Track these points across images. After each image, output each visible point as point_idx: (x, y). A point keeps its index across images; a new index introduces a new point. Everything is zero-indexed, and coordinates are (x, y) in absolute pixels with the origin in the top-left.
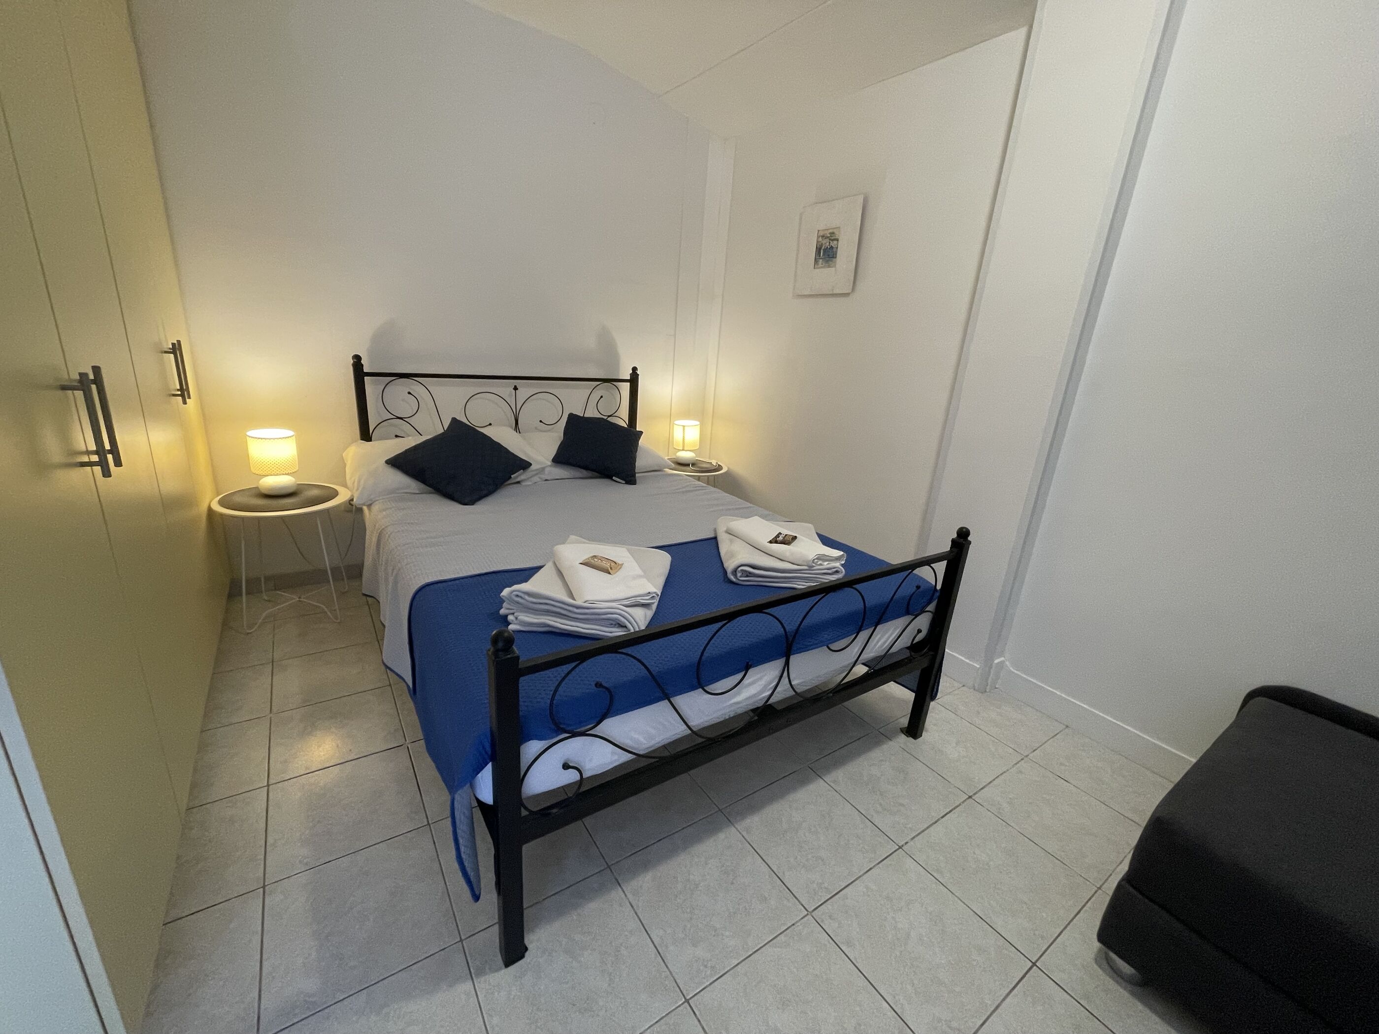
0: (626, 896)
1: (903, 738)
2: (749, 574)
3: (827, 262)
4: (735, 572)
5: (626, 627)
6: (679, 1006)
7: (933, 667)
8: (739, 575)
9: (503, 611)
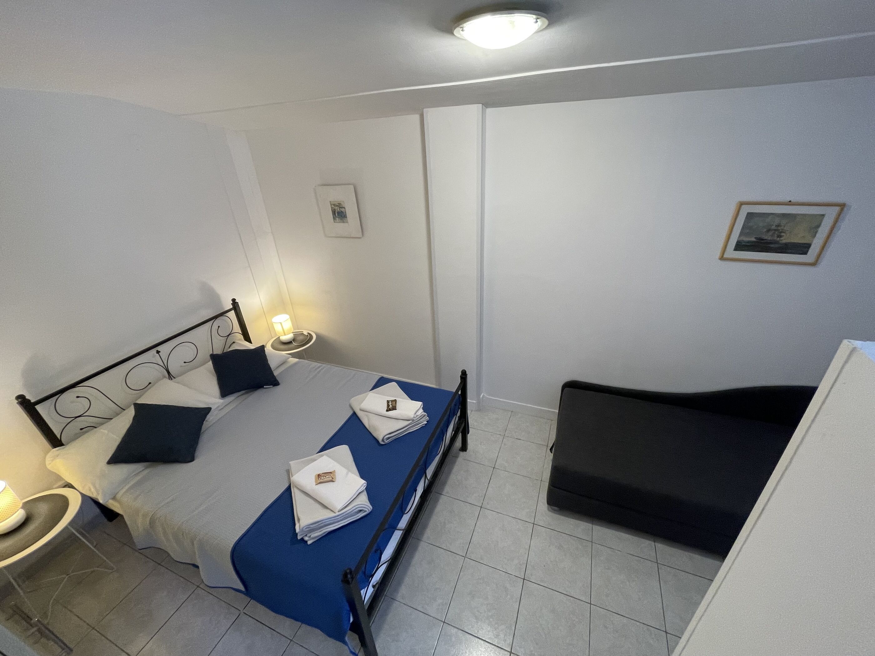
0: (399, 602)
1: (462, 454)
2: (389, 438)
3: (341, 219)
4: (383, 440)
5: (363, 510)
6: (443, 626)
7: (466, 426)
8: (385, 441)
9: (299, 538)
